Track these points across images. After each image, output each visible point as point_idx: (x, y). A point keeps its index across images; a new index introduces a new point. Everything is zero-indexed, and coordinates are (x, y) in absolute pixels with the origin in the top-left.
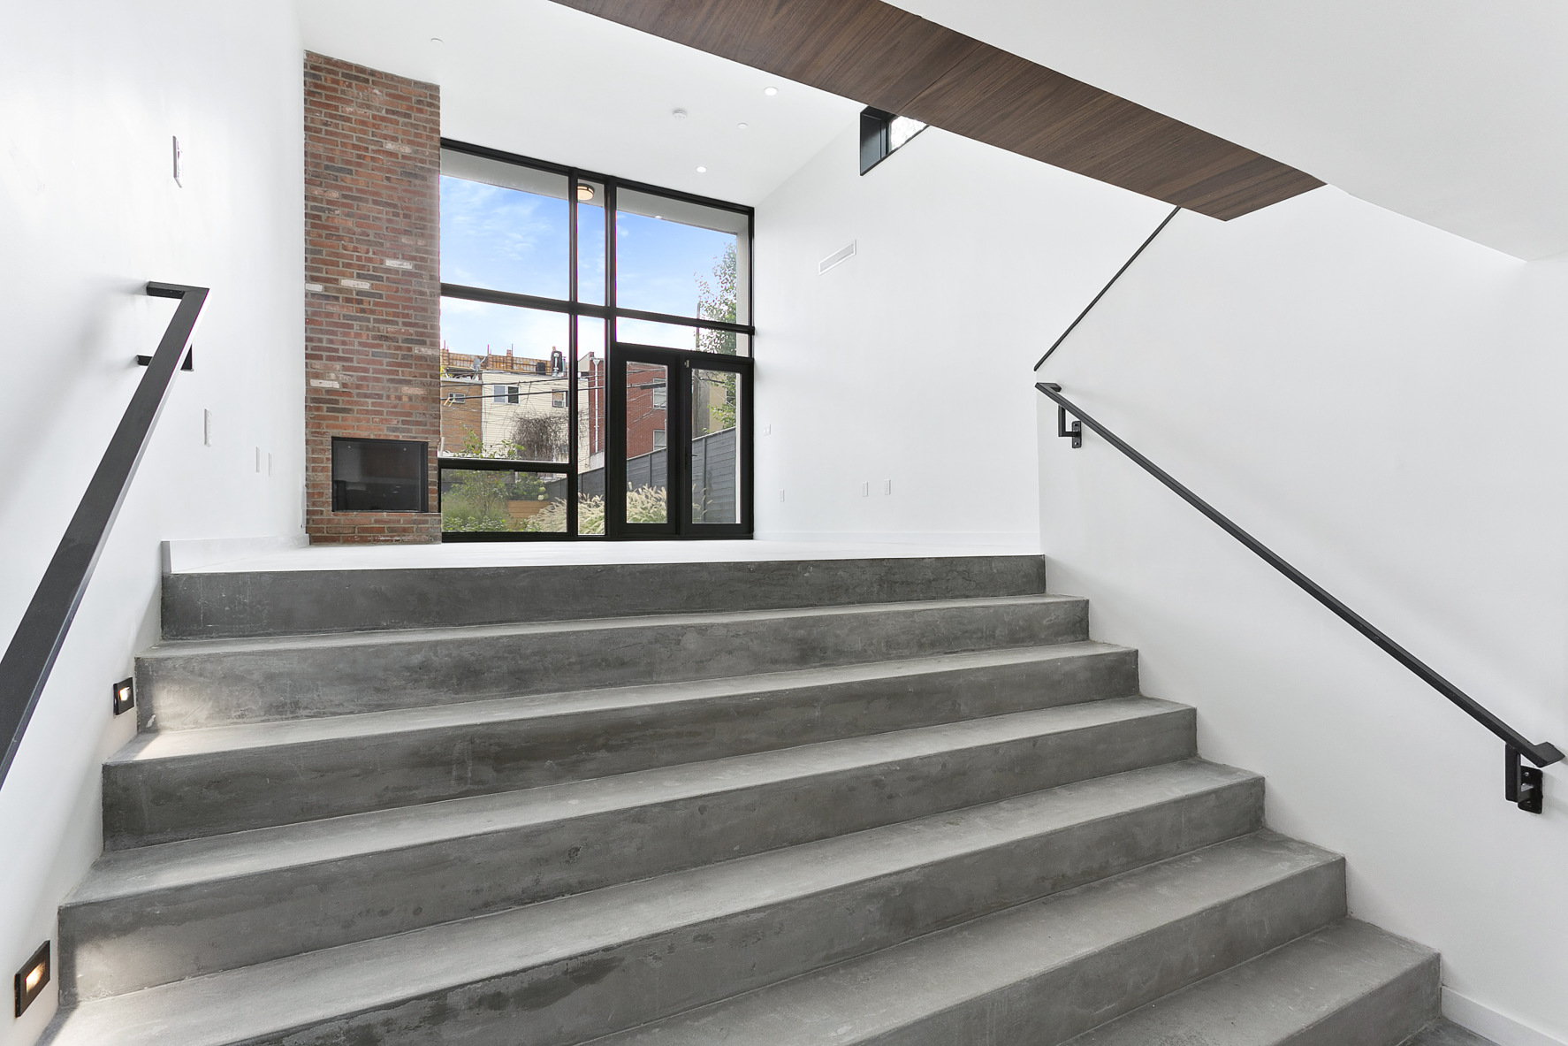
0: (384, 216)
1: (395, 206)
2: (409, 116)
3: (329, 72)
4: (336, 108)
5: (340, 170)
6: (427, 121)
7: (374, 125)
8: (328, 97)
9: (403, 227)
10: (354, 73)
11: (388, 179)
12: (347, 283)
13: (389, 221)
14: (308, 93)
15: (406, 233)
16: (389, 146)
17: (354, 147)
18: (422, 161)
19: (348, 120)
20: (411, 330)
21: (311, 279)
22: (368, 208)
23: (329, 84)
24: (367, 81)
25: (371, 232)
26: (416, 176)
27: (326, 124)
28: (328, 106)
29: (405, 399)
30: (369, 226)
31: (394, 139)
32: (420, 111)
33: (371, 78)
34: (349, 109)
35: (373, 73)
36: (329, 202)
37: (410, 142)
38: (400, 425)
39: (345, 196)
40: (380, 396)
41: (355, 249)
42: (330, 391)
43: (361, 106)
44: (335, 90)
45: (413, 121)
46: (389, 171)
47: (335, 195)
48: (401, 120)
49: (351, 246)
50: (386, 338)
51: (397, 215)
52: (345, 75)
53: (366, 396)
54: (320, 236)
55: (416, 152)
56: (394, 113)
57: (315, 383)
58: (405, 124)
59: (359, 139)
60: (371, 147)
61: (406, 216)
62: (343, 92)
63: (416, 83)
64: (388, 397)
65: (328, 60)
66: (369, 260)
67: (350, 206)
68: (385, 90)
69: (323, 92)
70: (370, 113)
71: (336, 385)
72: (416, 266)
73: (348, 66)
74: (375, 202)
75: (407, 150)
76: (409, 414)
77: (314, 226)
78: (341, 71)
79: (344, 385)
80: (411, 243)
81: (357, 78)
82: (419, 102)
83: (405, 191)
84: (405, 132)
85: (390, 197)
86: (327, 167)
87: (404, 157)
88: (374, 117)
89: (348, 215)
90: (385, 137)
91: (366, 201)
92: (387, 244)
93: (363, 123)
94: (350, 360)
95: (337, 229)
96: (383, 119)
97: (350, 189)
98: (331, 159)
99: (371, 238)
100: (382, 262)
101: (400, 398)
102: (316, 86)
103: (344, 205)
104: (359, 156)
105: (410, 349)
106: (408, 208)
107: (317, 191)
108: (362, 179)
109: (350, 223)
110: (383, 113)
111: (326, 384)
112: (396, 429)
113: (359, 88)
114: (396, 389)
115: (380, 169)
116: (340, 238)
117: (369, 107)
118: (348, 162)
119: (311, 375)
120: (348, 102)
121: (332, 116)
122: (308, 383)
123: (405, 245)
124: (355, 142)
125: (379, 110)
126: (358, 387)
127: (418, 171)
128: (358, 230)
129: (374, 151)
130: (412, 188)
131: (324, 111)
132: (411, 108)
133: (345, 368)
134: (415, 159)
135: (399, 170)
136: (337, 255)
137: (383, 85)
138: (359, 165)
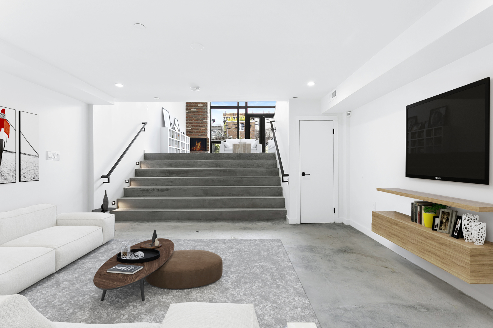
12: (192, 110)
20: (202, 117)
21: (187, 110)
29: (201, 130)
38: (201, 135)
40: (197, 130)
41: (193, 104)
42: (189, 130)
50: (198, 119)
53: (195, 130)
57: (187, 128)
64: (199, 130)
66: (196, 105)
71: (190, 128)
72: (203, 105)
76: (202, 133)
79: (192, 128)
94: (193, 124)
100: (198, 105)
101: (200, 130)
105: (202, 121)
111: (189, 128)
112: (200, 136)
114: (200, 128)
119: (187, 127)
122: (186, 128)
126: (194, 128)
133: (192, 125)
136: (191, 105)
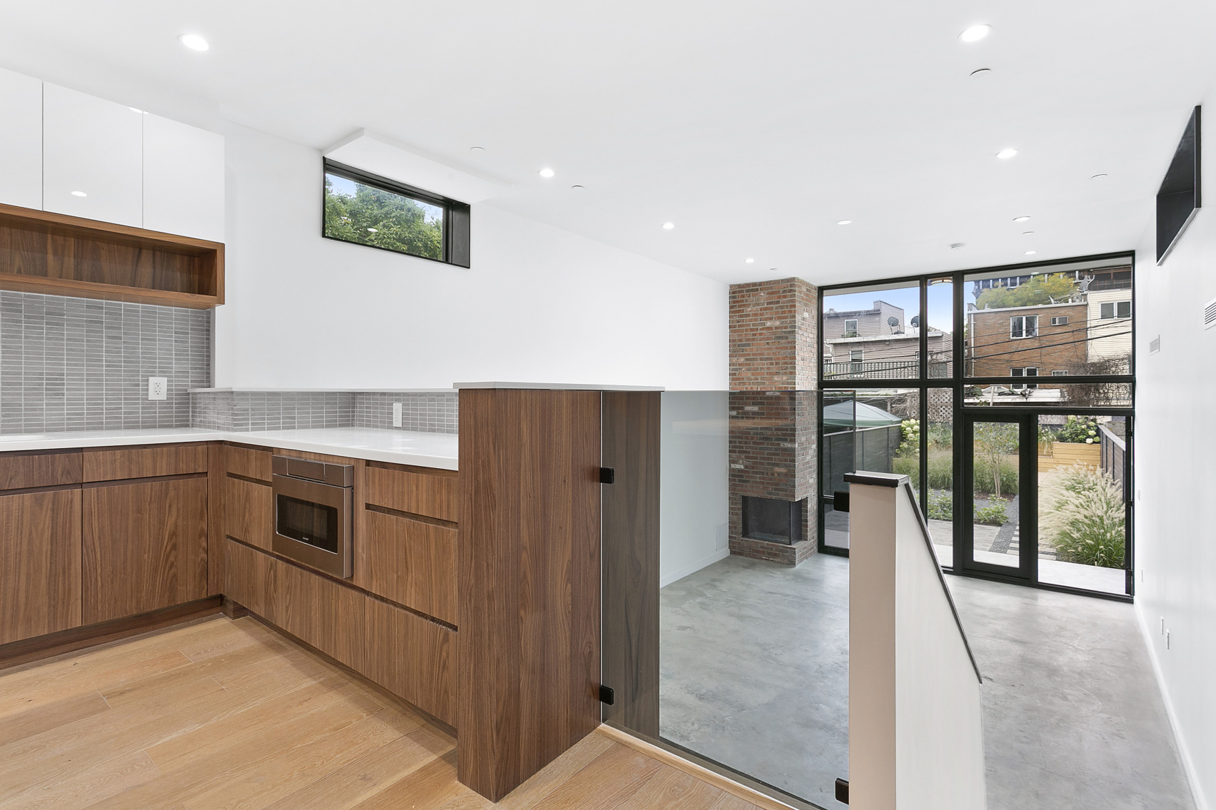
0: (766, 366)
1: (771, 359)
2: (778, 302)
3: (740, 292)
4: (743, 311)
5: (745, 345)
6: (788, 302)
7: (761, 314)
8: (740, 306)
9: (774, 371)
10: (751, 287)
11: (768, 343)
12: (747, 408)
13: (768, 368)
14: (731, 307)
15: (777, 373)
16: (769, 324)
17: (752, 330)
18: (786, 327)
19: (748, 315)
20: (779, 433)
21: (732, 409)
22: (758, 364)
23: (740, 298)
24: (757, 289)
25: (759, 377)
26: (782, 338)
27: (738, 322)
28: (739, 311)
29: (776, 475)
30: (758, 374)
31: (771, 319)
32: (785, 297)
33: (759, 287)
34: (749, 309)
35: (760, 284)
36: (740, 365)
37: (779, 318)
38: (773, 491)
39: (747, 359)
40: (763, 473)
41: (751, 389)
42: (740, 470)
43: (755, 305)
44: (742, 301)
45: (781, 304)
46: (768, 339)
47: (742, 360)
48: (774, 306)
49: (749, 387)
50: (766, 439)
51: (772, 364)
52: (747, 291)
53: (757, 473)
54: (736, 384)
55: (782, 323)
56: (770, 303)
57: (733, 466)
58: (777, 308)
59: (754, 325)
60: (759, 327)
61: (777, 364)
62: (746, 301)
63: (782, 280)
64: (767, 474)
65: (739, 286)
67: (749, 365)
68: (766, 292)
69: (737, 304)
70: (759, 307)
71: (742, 467)
73: (748, 285)
74: (761, 359)
75: (777, 323)
76: (778, 484)
77: (733, 379)
78: (745, 289)
79: (746, 467)
80: (779, 379)
81: (753, 290)
82: (784, 292)
83: (777, 348)
84: (777, 313)
85: (769, 354)
86: (739, 345)
87: (776, 328)
88: (761, 309)
89: (748, 370)
90: (766, 319)
91: (756, 359)
92: (767, 383)
93: (756, 315)
94: (749, 452)
95: (743, 379)
96: (765, 309)
97: (749, 355)
98: (741, 340)
99: (759, 380)
101: (773, 474)
102: (734, 302)
103: (747, 364)
104: (753, 335)
105: (778, 445)
106: (778, 359)
107: (734, 360)
108: (755, 347)
109: (749, 374)
110: (766, 306)
111: (738, 466)
112: (770, 494)
113: (754, 295)
114: (771, 469)
115: (764, 339)
116: (744, 384)
117: (758, 305)
118: (748, 340)
119: (732, 461)
120: (749, 305)
121: (741, 316)
122: (730, 466)
123: (776, 381)
124: (752, 327)
125: (763, 304)
126: (753, 468)
127: (783, 335)
128: (753, 377)
129: (760, 329)
130: (780, 346)
131: (737, 314)
132: (779, 297)
133: (746, 457)
134: (781, 328)
135: (773, 337)
137: (767, 289)
138: (753, 339)
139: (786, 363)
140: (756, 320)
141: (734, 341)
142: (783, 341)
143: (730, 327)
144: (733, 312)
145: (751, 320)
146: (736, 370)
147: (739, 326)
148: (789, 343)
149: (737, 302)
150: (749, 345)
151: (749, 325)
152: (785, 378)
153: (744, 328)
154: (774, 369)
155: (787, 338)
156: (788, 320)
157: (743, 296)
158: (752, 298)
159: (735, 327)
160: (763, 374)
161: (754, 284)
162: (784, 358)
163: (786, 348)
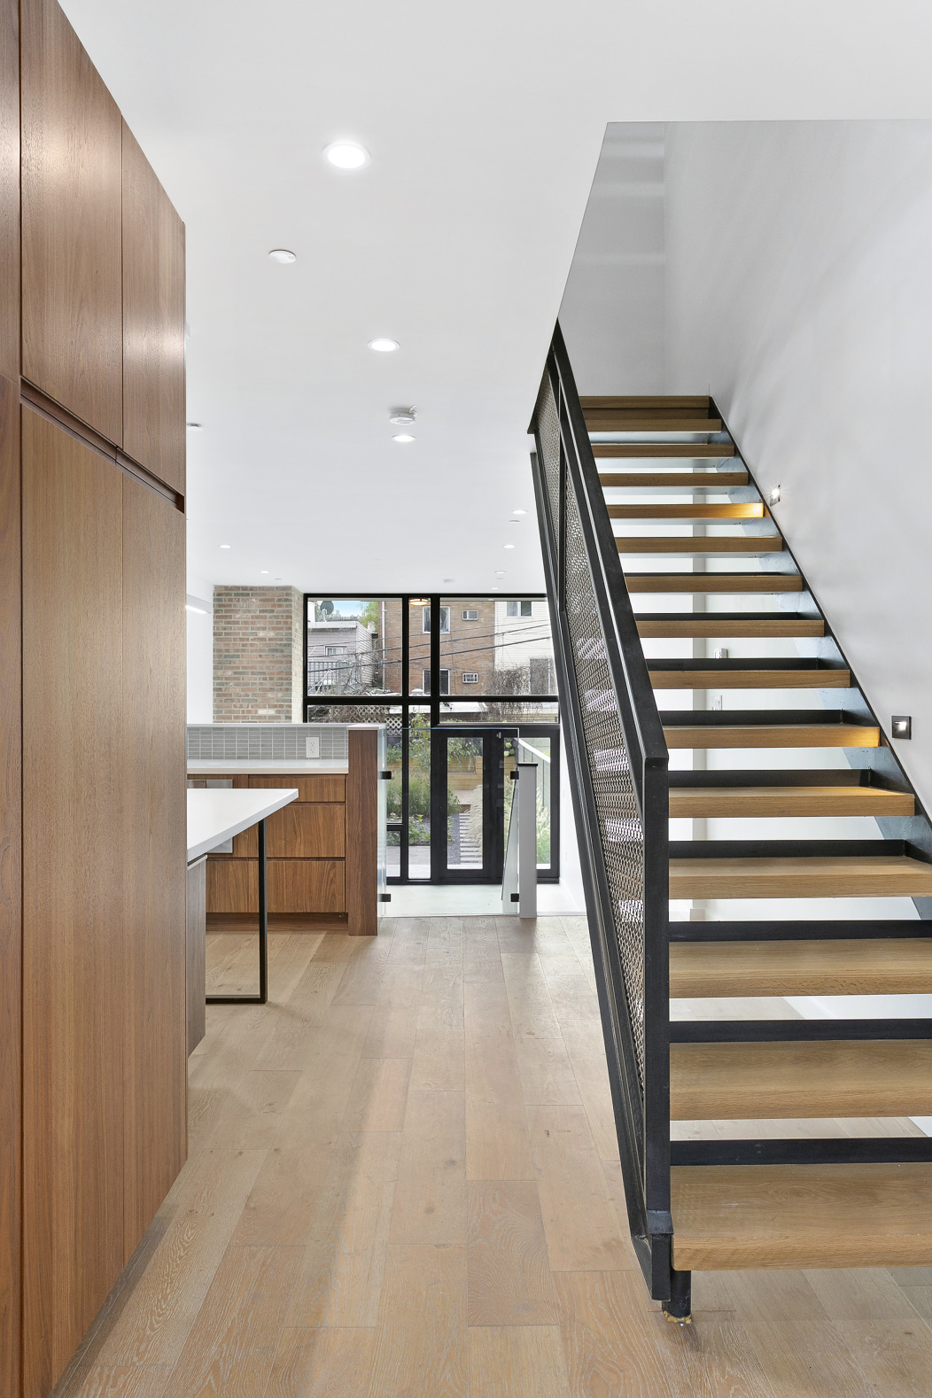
0: (258, 681)
1: (264, 673)
2: (273, 611)
3: (226, 595)
4: (231, 617)
5: (233, 656)
6: (284, 611)
7: (252, 623)
8: (226, 611)
9: (268, 687)
10: (241, 592)
11: (260, 656)
13: (261, 684)
14: (215, 611)
15: (272, 690)
16: (261, 634)
17: (241, 639)
18: (281, 640)
19: (237, 623)
22: (249, 678)
23: (227, 603)
24: (248, 595)
25: (250, 693)
26: (277, 650)
27: (225, 629)
28: (226, 617)
30: (249, 690)
31: (264, 629)
32: (280, 606)
33: (250, 592)
34: (238, 616)
35: (252, 589)
36: (226, 679)
37: (274, 629)
39: (235, 673)
41: (241, 706)
43: (245, 612)
44: (230, 606)
45: (275, 614)
46: (261, 651)
47: (229, 673)
48: (268, 615)
49: (238, 704)
51: (265, 679)
52: (236, 595)
54: (221, 701)
55: (277, 634)
56: (263, 611)
58: (271, 617)
59: (244, 634)
60: (250, 637)
61: (271, 679)
62: (235, 606)
63: (277, 588)
65: (226, 588)
66: (249, 712)
67: (238, 679)
68: (259, 598)
69: (223, 609)
70: (250, 615)
72: (277, 711)
73: (237, 588)
74: (253, 673)
75: (272, 634)
77: (218, 695)
78: (233, 592)
80: (273, 696)
81: (242, 595)
82: (279, 600)
83: (271, 662)
84: (271, 623)
85: (261, 668)
86: (226, 656)
87: (270, 639)
88: (252, 617)
89: (237, 685)
90: (259, 629)
91: (247, 673)
92: (259, 700)
93: (246, 623)
96: (257, 617)
97: (238, 668)
98: (228, 651)
99: (250, 697)
100: (256, 712)
102: (220, 606)
103: (235, 679)
104: (244, 645)
106: (272, 673)
107: (220, 673)
108: (245, 660)
109: (238, 690)
110: (258, 613)
113: (244, 600)
115: (256, 651)
116: (232, 700)
117: (249, 612)
118: (237, 650)
120: (237, 611)
121: (228, 623)
123: (269, 699)
124: (241, 636)
125: (255, 612)
127: (278, 647)
128: (243, 693)
129: (252, 640)
131: (224, 620)
132: (274, 606)
134: (276, 639)
135: (267, 649)
136: (231, 712)
137: (260, 595)
138: (243, 651)
139: (281, 679)
140: (247, 629)
141: (219, 651)
142: (278, 654)
143: (215, 634)
144: (218, 617)
145: (240, 629)
146: (222, 684)
147: (226, 634)
148: (284, 656)
149: (224, 606)
150: (238, 656)
151: (236, 634)
152: (280, 695)
153: (232, 637)
154: (268, 684)
155: (282, 651)
156: (284, 632)
157: (231, 600)
158: (241, 603)
159: (220, 634)
160: (255, 690)
161: (245, 588)
162: (279, 673)
163: (282, 662)
